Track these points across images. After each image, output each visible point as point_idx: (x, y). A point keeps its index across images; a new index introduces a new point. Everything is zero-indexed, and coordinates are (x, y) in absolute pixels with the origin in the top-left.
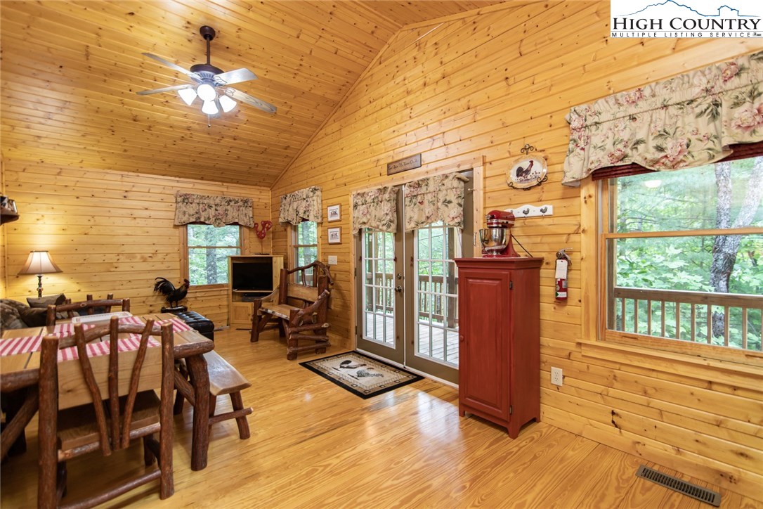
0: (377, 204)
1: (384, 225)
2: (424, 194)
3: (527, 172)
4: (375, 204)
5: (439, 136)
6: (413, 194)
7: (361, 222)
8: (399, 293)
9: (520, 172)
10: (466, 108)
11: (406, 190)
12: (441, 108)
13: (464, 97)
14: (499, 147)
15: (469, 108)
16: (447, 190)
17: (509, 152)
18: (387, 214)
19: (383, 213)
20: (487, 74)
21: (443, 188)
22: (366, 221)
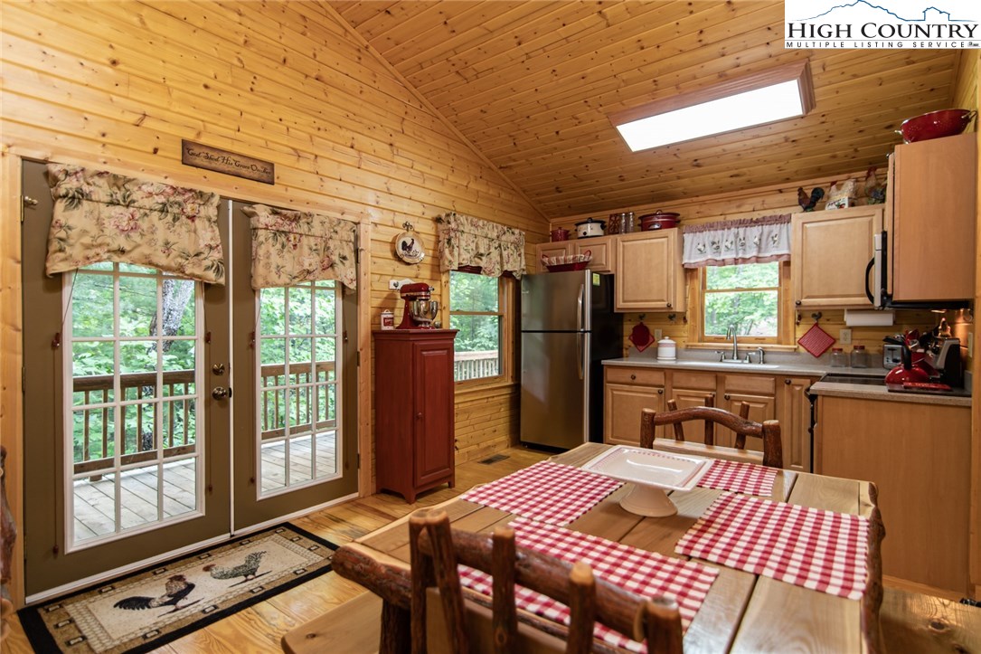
0: (175, 219)
1: (208, 268)
2: (301, 235)
3: (410, 248)
4: (170, 218)
5: (309, 156)
6: (282, 229)
7: (115, 246)
8: (215, 402)
9: (404, 246)
10: (349, 144)
11: (264, 217)
12: (313, 119)
13: (348, 129)
14: (385, 211)
15: (352, 147)
16: (341, 241)
17: (393, 221)
18: (211, 248)
19: (202, 244)
20: (374, 124)
21: (334, 235)
22: (127, 248)
